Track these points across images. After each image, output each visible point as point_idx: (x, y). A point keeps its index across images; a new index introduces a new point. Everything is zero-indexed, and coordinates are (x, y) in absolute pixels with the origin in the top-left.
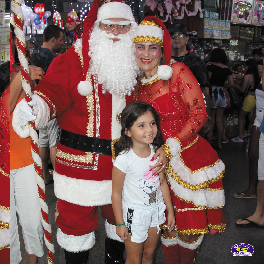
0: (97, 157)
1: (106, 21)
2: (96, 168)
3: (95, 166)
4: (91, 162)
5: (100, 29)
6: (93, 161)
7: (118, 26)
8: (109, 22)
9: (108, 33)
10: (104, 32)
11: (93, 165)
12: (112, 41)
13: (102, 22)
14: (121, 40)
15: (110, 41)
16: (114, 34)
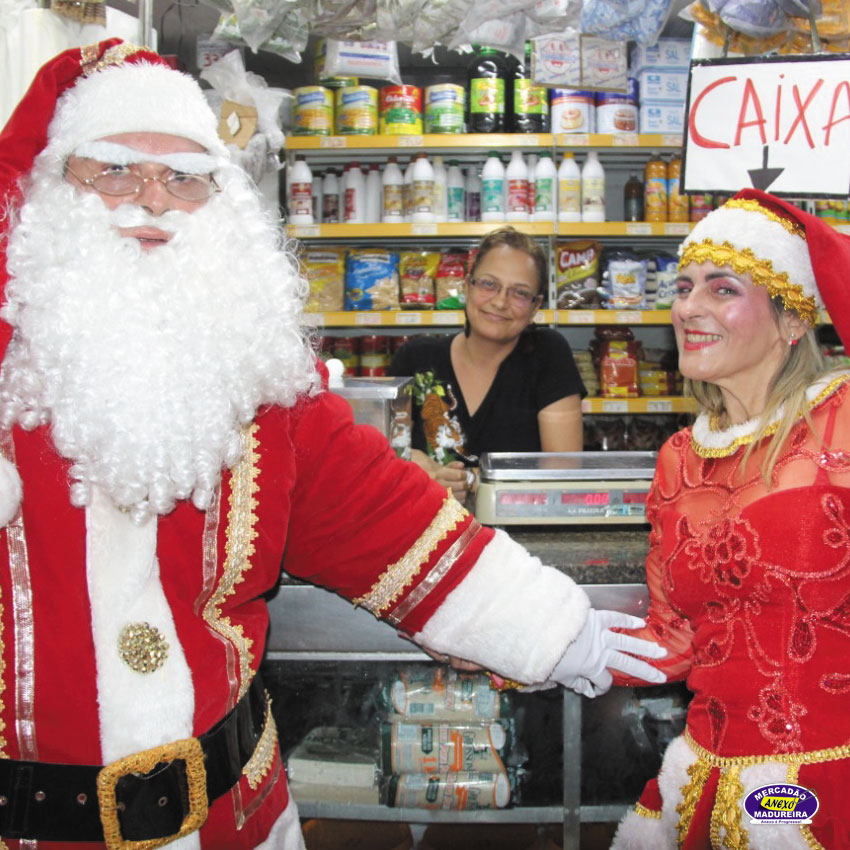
1: (105, 146)
5: (68, 185)
8: (120, 155)
9: (113, 207)
10: (91, 199)
12: (136, 244)
13: (80, 154)
14: (176, 239)
15: (126, 246)
16: (145, 208)
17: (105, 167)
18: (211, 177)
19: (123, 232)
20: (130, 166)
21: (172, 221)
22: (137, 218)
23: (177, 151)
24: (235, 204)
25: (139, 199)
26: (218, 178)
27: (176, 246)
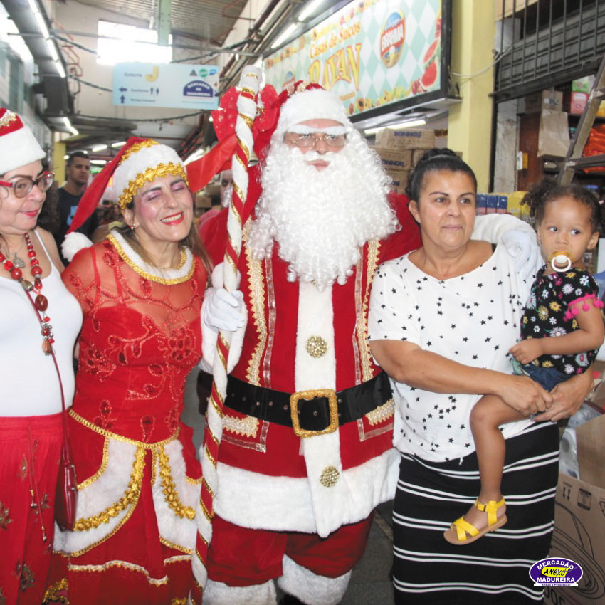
0: (266, 425)
1: (300, 127)
2: (264, 449)
3: (263, 443)
4: (255, 436)
6: (258, 433)
7: (325, 135)
8: (306, 130)
9: (304, 152)
10: (296, 150)
11: (257, 440)
12: (314, 169)
13: (290, 131)
14: (332, 164)
15: (310, 169)
16: (318, 152)
17: (300, 135)
18: (345, 136)
19: (309, 163)
20: (310, 134)
21: (328, 157)
22: (314, 156)
23: (329, 126)
24: (356, 148)
25: (315, 148)
26: (348, 136)
27: (331, 168)
